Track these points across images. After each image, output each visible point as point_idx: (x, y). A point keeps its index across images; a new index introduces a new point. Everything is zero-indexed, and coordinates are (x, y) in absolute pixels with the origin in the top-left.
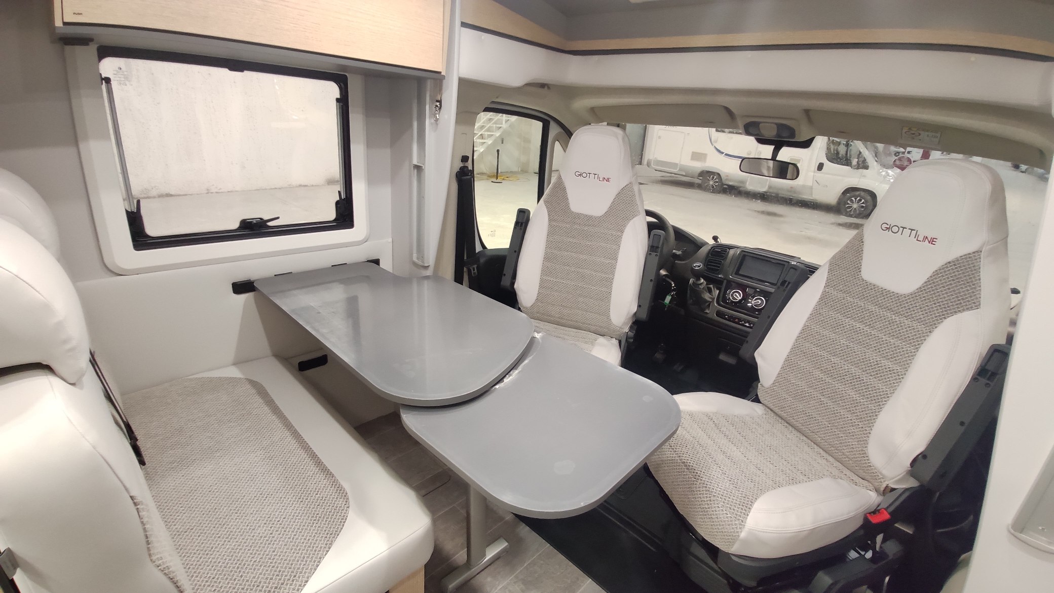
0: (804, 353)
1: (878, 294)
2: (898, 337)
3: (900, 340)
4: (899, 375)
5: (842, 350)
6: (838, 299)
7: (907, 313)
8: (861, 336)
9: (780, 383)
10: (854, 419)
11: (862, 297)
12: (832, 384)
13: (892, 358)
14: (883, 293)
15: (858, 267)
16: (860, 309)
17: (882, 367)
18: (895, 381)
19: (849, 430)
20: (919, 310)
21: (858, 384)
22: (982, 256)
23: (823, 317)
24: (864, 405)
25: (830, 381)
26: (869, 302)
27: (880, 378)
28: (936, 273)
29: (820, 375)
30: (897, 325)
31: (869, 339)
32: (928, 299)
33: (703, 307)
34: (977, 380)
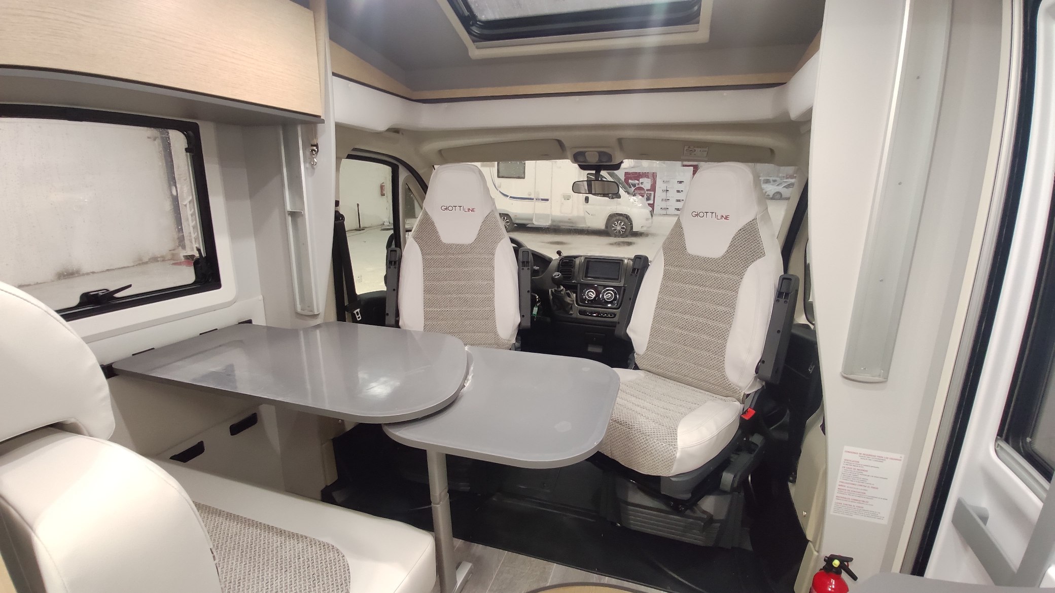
0: (663, 319)
1: (702, 262)
2: (723, 288)
3: (725, 290)
4: (731, 314)
6: (676, 272)
7: (724, 270)
8: (699, 294)
9: (652, 347)
10: (711, 354)
11: (693, 267)
13: (723, 303)
14: (705, 261)
15: (684, 246)
16: (693, 275)
17: (718, 311)
18: (729, 319)
19: (710, 364)
20: (731, 266)
21: (707, 329)
22: (758, 222)
23: (670, 288)
24: (715, 342)
26: (698, 269)
27: (720, 320)
28: (734, 239)
30: (720, 280)
31: (705, 295)
32: (734, 257)
33: (567, 309)
34: (778, 301)
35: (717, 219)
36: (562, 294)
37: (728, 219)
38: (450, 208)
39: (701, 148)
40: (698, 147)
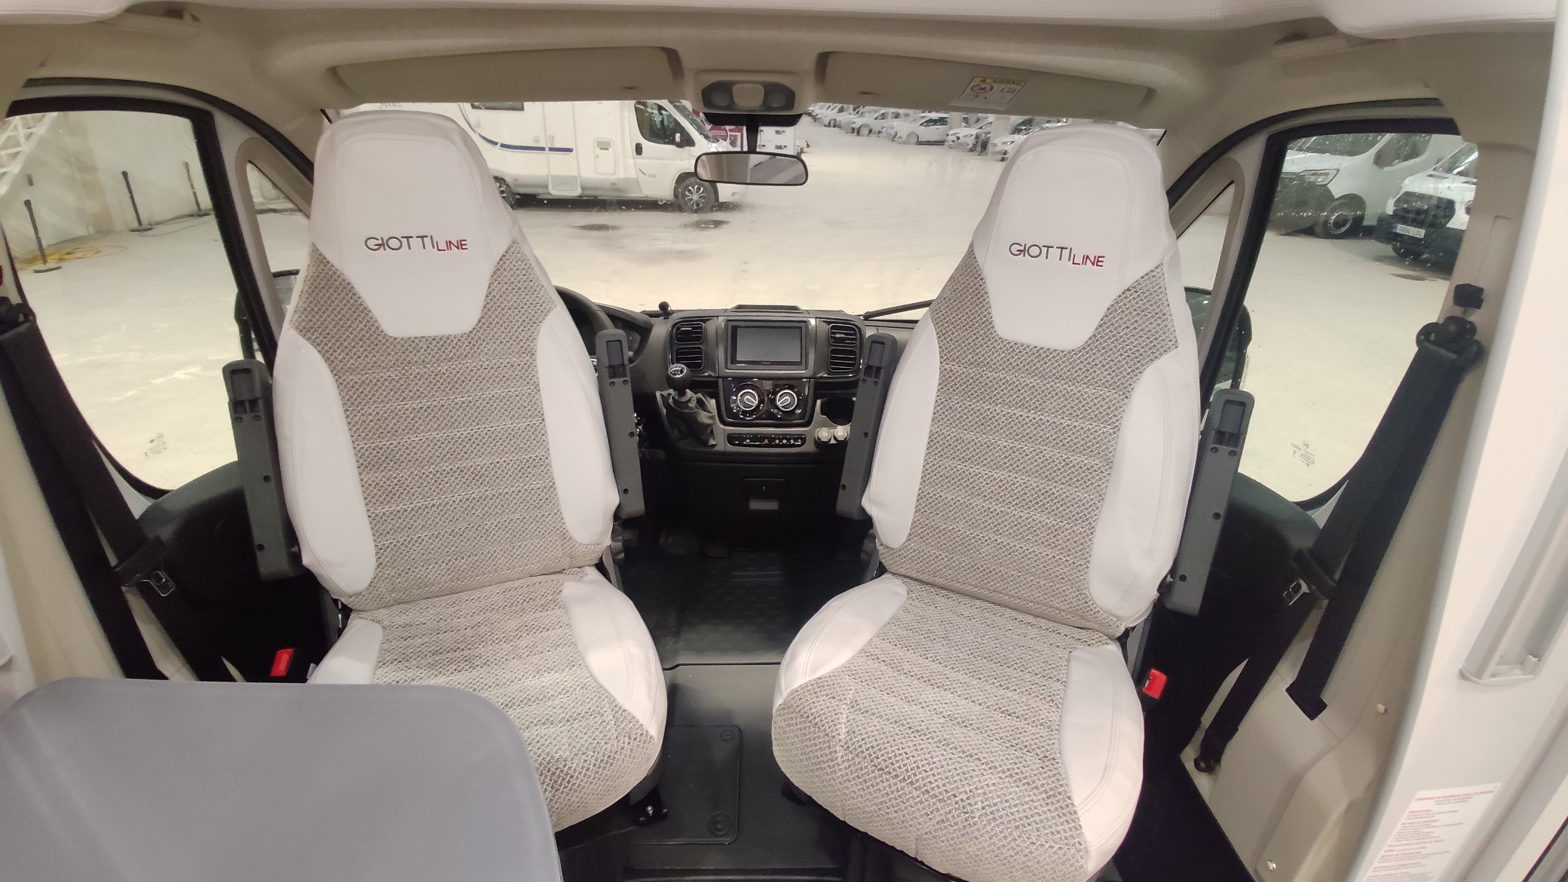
0: (947, 478)
1: (1033, 357)
2: (1084, 417)
3: (1088, 420)
4: (1102, 472)
5: (1006, 457)
6: (972, 378)
7: (1086, 377)
8: (1029, 428)
9: (922, 535)
10: (1058, 555)
11: (1010, 367)
12: (1008, 513)
13: (1085, 450)
14: (1040, 355)
15: (987, 320)
16: (1013, 386)
17: (1074, 466)
18: (1100, 483)
19: (1054, 572)
20: (1103, 369)
21: (1048, 502)
22: (1165, 270)
23: (959, 413)
24: (1067, 529)
25: (1003, 509)
26: (1023, 373)
27: (1077, 484)
28: (1111, 310)
29: (984, 505)
30: (1077, 399)
31: (1042, 430)
32: (1111, 350)
33: (703, 437)
34: (1216, 450)
35: (1074, 263)
36: (692, 409)
37: (1099, 264)
38: (394, 243)
39: (1008, 82)
40: (1002, 82)
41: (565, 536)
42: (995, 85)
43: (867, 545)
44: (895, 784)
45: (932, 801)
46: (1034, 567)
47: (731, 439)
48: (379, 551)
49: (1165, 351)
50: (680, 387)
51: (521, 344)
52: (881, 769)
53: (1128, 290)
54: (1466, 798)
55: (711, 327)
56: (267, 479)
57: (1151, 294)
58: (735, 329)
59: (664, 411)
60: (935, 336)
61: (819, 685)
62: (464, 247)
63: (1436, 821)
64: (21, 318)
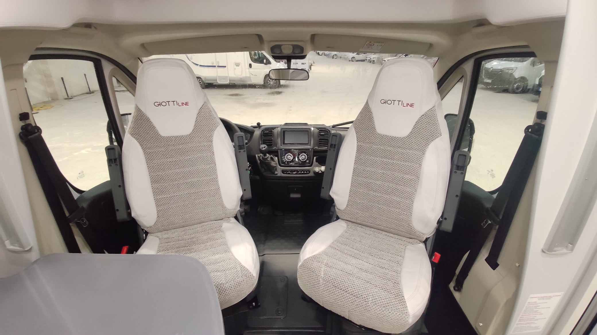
0: (360, 184)
1: (390, 140)
2: (409, 161)
3: (410, 162)
4: (416, 181)
5: (381, 176)
6: (368, 148)
7: (409, 147)
8: (389, 165)
9: (352, 205)
10: (401, 211)
11: (382, 144)
12: (382, 197)
13: (409, 173)
14: (392, 139)
15: (373, 127)
16: (383, 151)
17: (405, 179)
18: (415, 185)
19: (399, 218)
20: (415, 144)
21: (396, 192)
22: (436, 108)
23: (364, 160)
24: (404, 202)
25: (380, 195)
26: (386, 146)
27: (407, 185)
28: (417, 123)
29: (374, 194)
30: (406, 155)
31: (394, 166)
32: (418, 137)
33: (273, 171)
34: (456, 172)
35: (403, 106)
36: (269, 161)
37: (412, 106)
38: (164, 104)
39: (379, 43)
40: (377, 42)
41: (223, 206)
42: (375, 44)
43: (332, 209)
44: (341, 292)
45: (354, 298)
46: (392, 216)
47: (283, 172)
48: (158, 212)
49: (437, 137)
50: (264, 153)
51: (208, 138)
52: (336, 287)
53: (423, 115)
54: (550, 298)
55: (275, 131)
56: (120, 186)
57: (431, 117)
58: (284, 132)
59: (259, 162)
60: (355, 133)
61: (314, 258)
62: (188, 105)
63: (539, 306)
64: (36, 131)
